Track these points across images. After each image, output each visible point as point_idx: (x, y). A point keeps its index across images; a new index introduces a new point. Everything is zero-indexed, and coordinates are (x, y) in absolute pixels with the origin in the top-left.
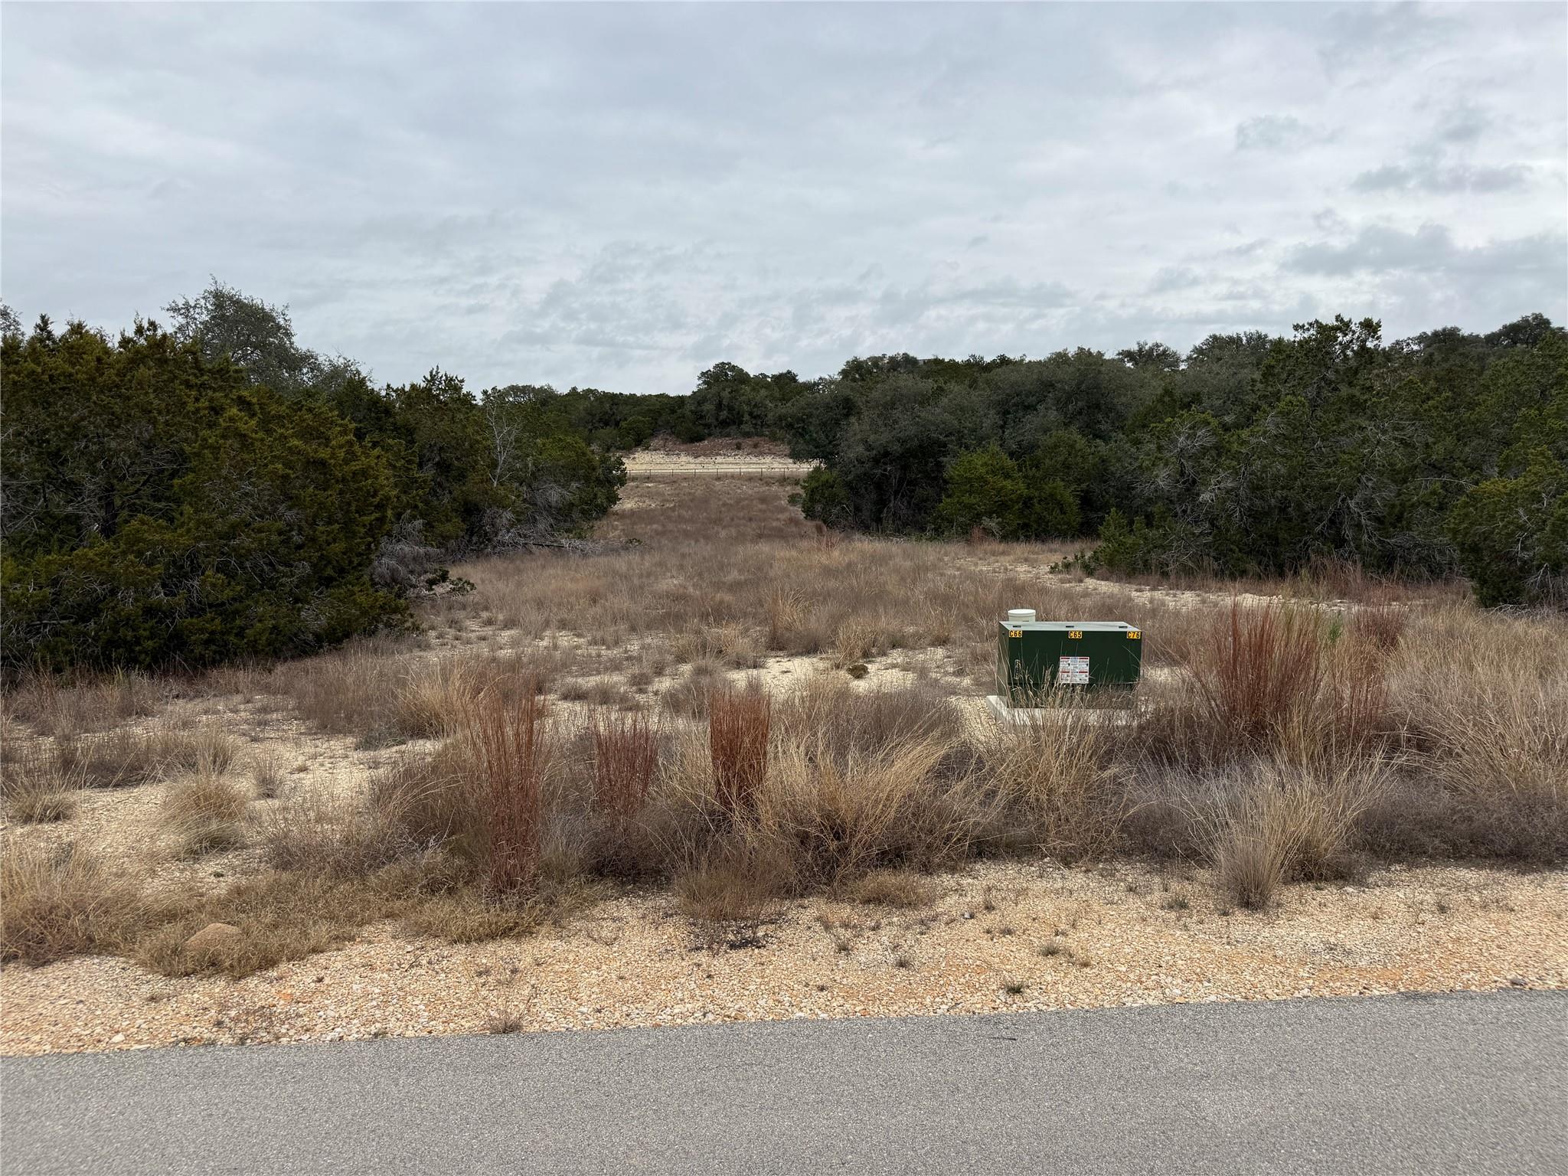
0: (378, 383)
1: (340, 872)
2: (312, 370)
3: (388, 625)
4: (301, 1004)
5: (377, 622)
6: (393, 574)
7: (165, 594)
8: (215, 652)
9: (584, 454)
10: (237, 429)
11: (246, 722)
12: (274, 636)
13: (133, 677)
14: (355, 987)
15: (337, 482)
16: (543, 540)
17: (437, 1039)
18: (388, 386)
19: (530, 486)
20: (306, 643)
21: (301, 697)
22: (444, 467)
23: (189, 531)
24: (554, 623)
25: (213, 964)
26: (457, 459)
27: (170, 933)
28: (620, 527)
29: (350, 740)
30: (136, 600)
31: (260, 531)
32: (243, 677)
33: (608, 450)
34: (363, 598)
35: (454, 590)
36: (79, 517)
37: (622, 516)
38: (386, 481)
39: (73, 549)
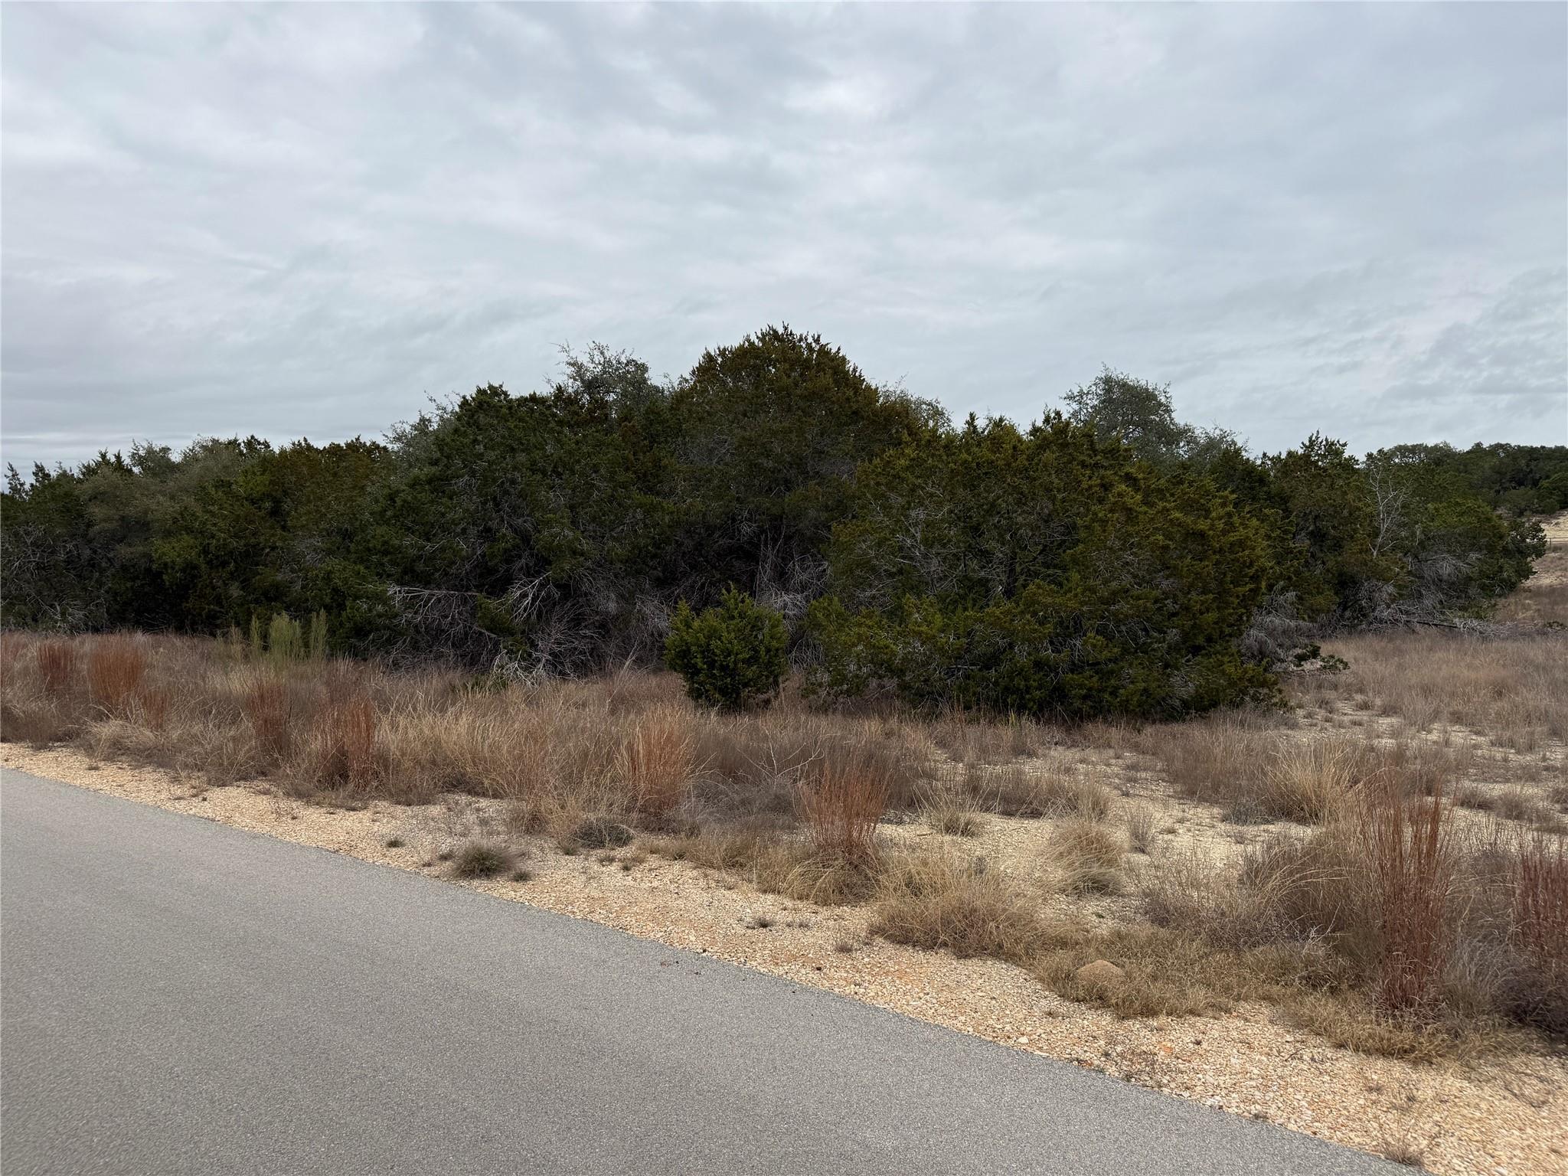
0: (1253, 453)
1: (1216, 940)
2: (1188, 443)
3: (1254, 698)
4: (1180, 1061)
5: (1243, 694)
6: (1261, 647)
7: (1053, 652)
8: (1091, 707)
9: (1489, 520)
10: (1124, 503)
11: (1117, 776)
12: (1144, 698)
13: (1023, 722)
14: (1233, 1061)
15: (1214, 553)
16: (1430, 618)
17: (1321, 1143)
18: (1265, 455)
19: (1416, 557)
20: (1173, 708)
21: (1170, 760)
22: (1318, 536)
23: (1076, 595)
24: (1446, 714)
25: (1100, 998)
26: (1334, 527)
27: (1062, 958)
28: (1534, 607)
29: (1216, 811)
30: (1029, 654)
31: (1138, 598)
32: (1115, 734)
33: (1521, 514)
34: (1233, 670)
35: (1325, 667)
36: (988, 581)
37: (1537, 593)
38: (1262, 552)
39: (982, 608)
